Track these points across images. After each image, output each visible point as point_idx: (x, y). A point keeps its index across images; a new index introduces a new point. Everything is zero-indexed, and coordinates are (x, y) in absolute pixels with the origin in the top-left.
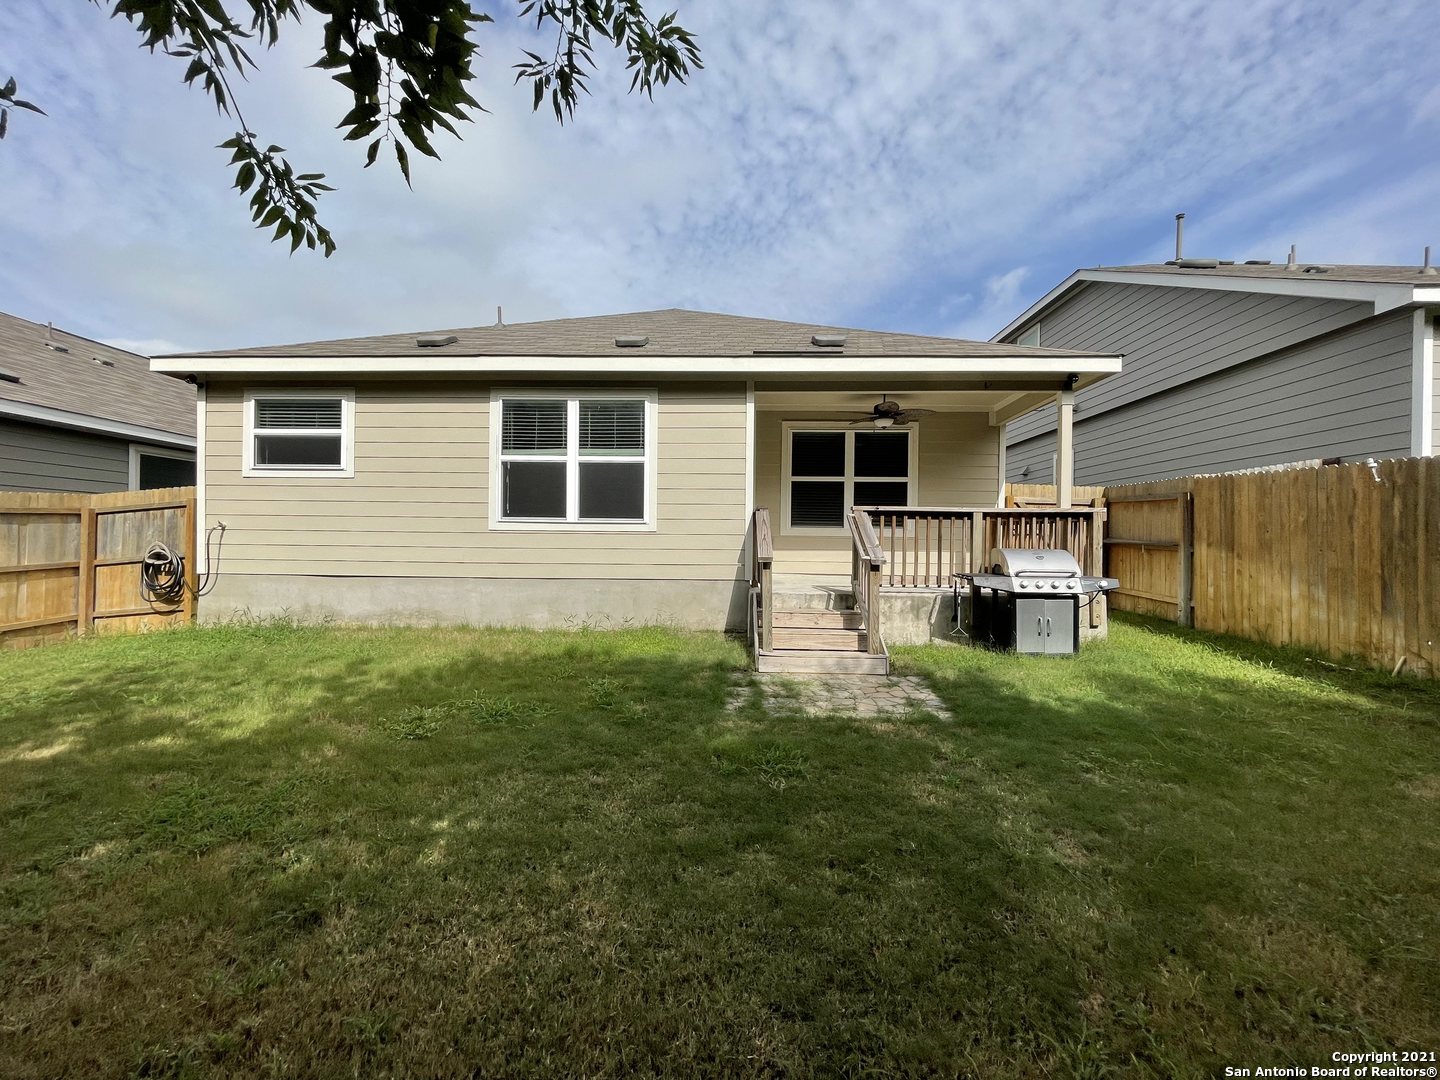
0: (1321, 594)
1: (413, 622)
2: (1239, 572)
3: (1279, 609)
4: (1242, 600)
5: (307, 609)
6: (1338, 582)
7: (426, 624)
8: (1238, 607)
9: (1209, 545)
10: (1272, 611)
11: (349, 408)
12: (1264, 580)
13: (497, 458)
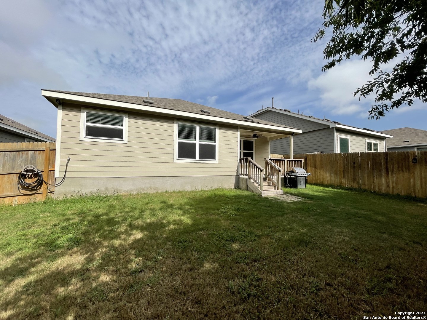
0: (333, 175)
1: (149, 192)
2: (317, 172)
3: (325, 178)
4: (317, 177)
5: (107, 189)
6: (336, 173)
7: (154, 191)
8: (317, 178)
9: (310, 167)
10: (323, 179)
11: (126, 120)
12: (322, 173)
13: (176, 140)
